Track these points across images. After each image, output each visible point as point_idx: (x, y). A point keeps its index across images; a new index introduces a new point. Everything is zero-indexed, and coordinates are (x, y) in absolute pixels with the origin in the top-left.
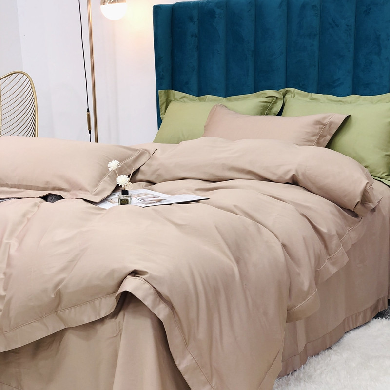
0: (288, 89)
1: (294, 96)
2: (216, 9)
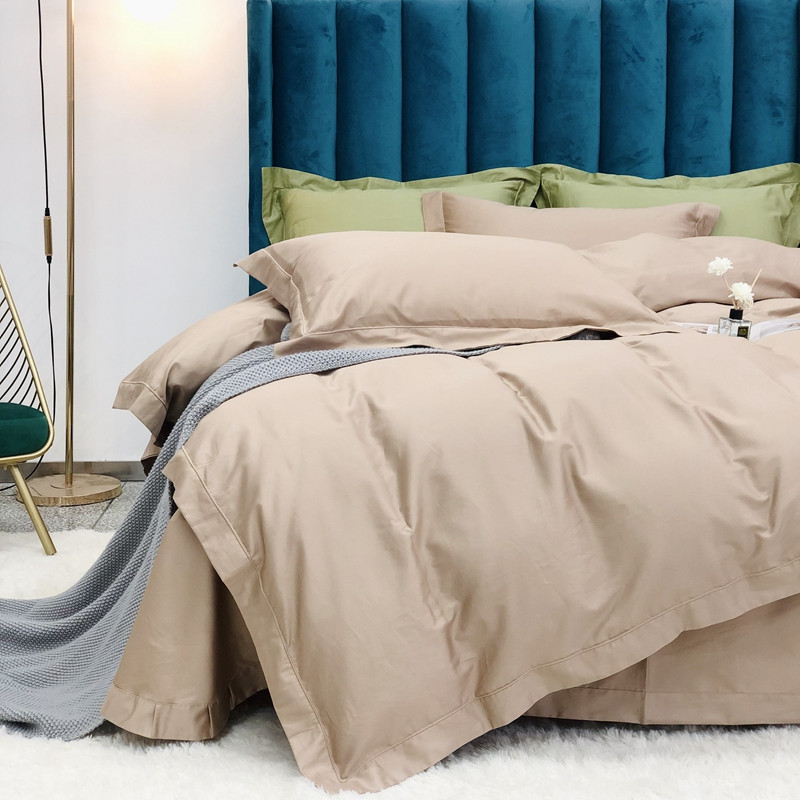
0: (548, 165)
1: (561, 177)
2: (383, 16)
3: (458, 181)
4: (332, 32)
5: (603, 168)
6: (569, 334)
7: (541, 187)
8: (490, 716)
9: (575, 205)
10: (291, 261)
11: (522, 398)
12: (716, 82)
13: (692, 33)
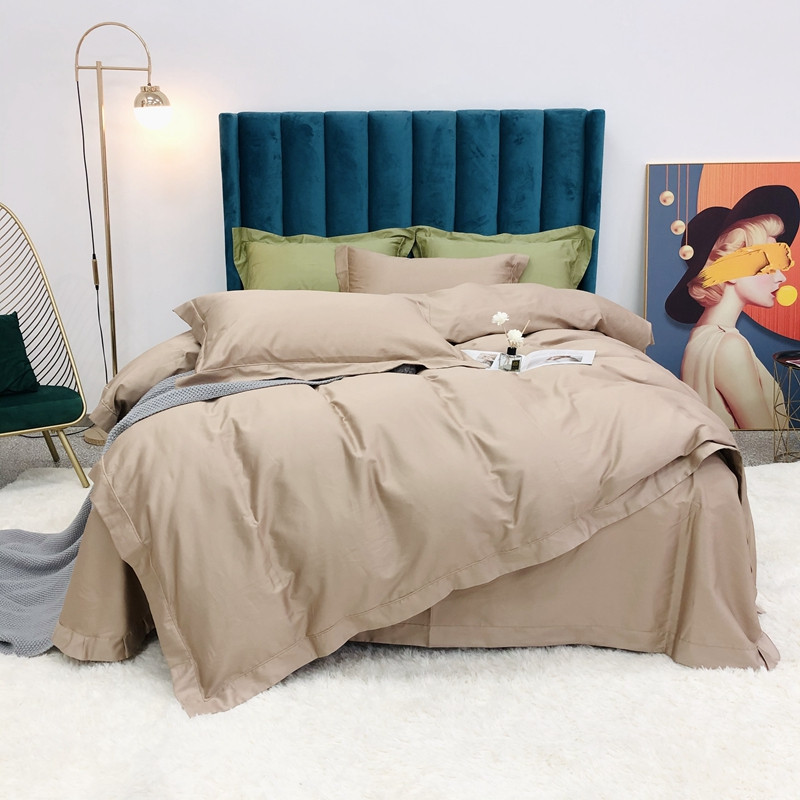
0: (420, 227)
1: (430, 235)
2: (312, 125)
3: (362, 237)
4: (278, 136)
5: (456, 229)
6: (391, 367)
7: (416, 242)
8: (316, 649)
9: (435, 256)
10: (204, 311)
11: (346, 423)
12: (531, 171)
13: (516, 138)
